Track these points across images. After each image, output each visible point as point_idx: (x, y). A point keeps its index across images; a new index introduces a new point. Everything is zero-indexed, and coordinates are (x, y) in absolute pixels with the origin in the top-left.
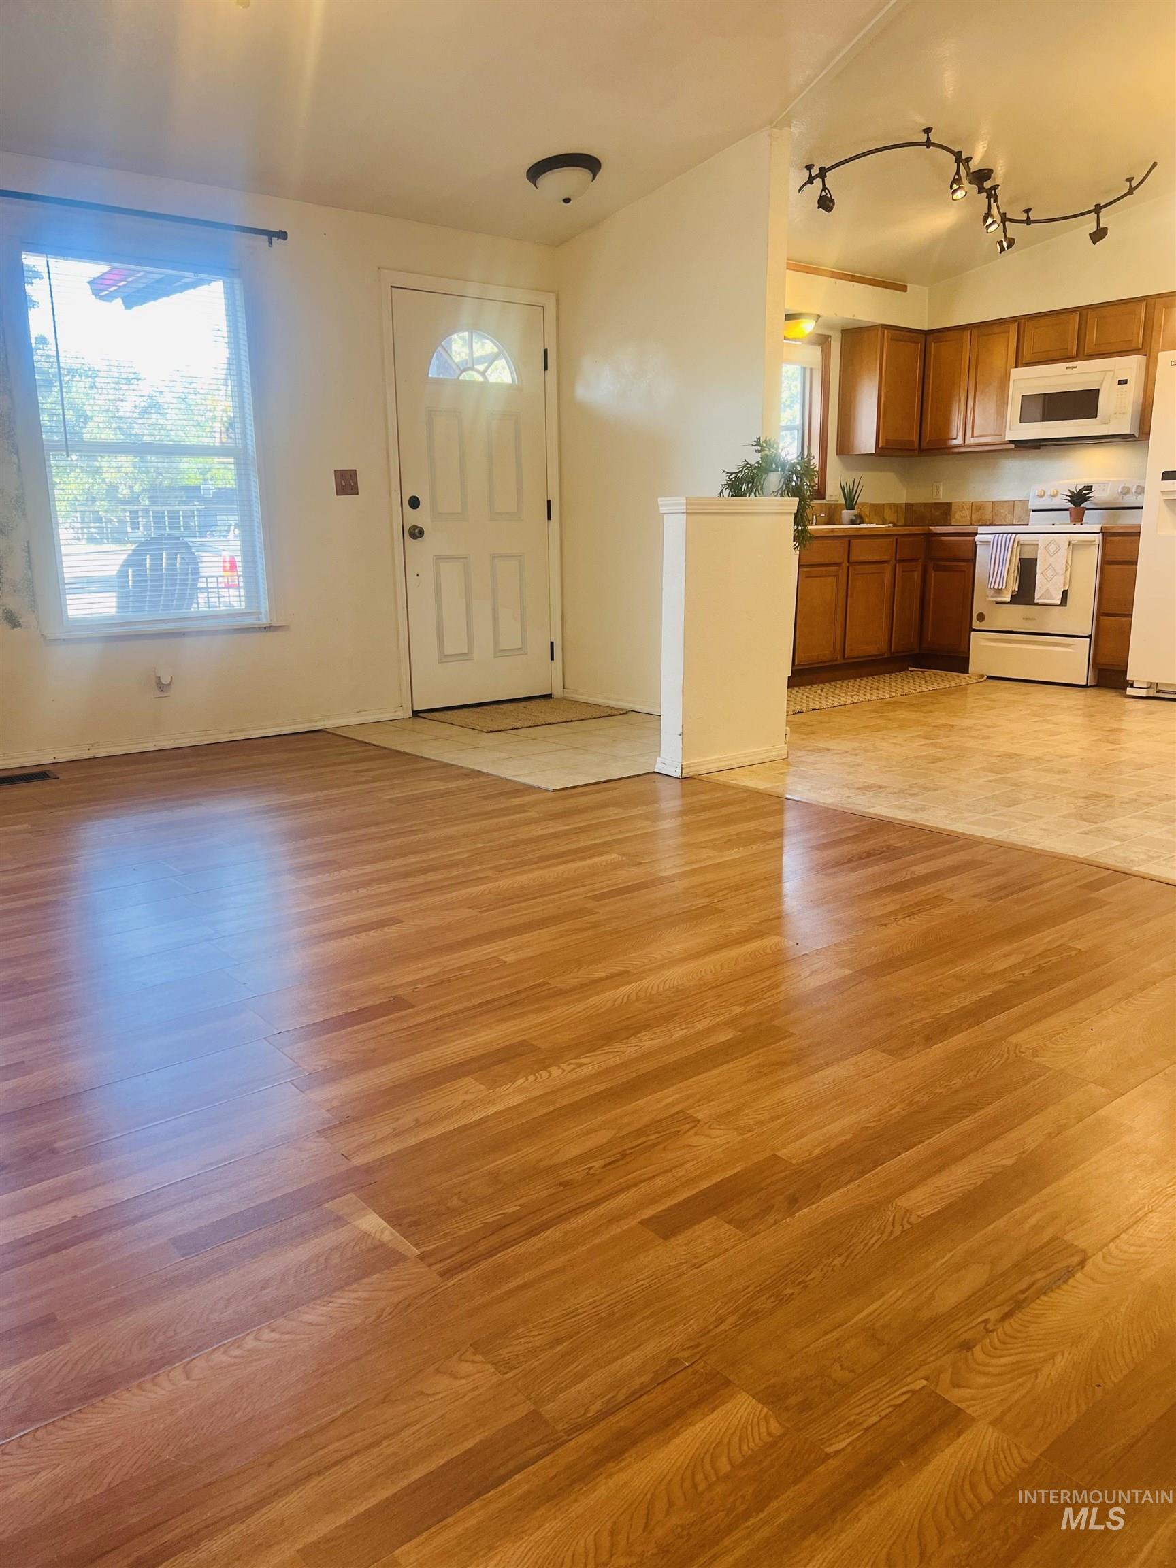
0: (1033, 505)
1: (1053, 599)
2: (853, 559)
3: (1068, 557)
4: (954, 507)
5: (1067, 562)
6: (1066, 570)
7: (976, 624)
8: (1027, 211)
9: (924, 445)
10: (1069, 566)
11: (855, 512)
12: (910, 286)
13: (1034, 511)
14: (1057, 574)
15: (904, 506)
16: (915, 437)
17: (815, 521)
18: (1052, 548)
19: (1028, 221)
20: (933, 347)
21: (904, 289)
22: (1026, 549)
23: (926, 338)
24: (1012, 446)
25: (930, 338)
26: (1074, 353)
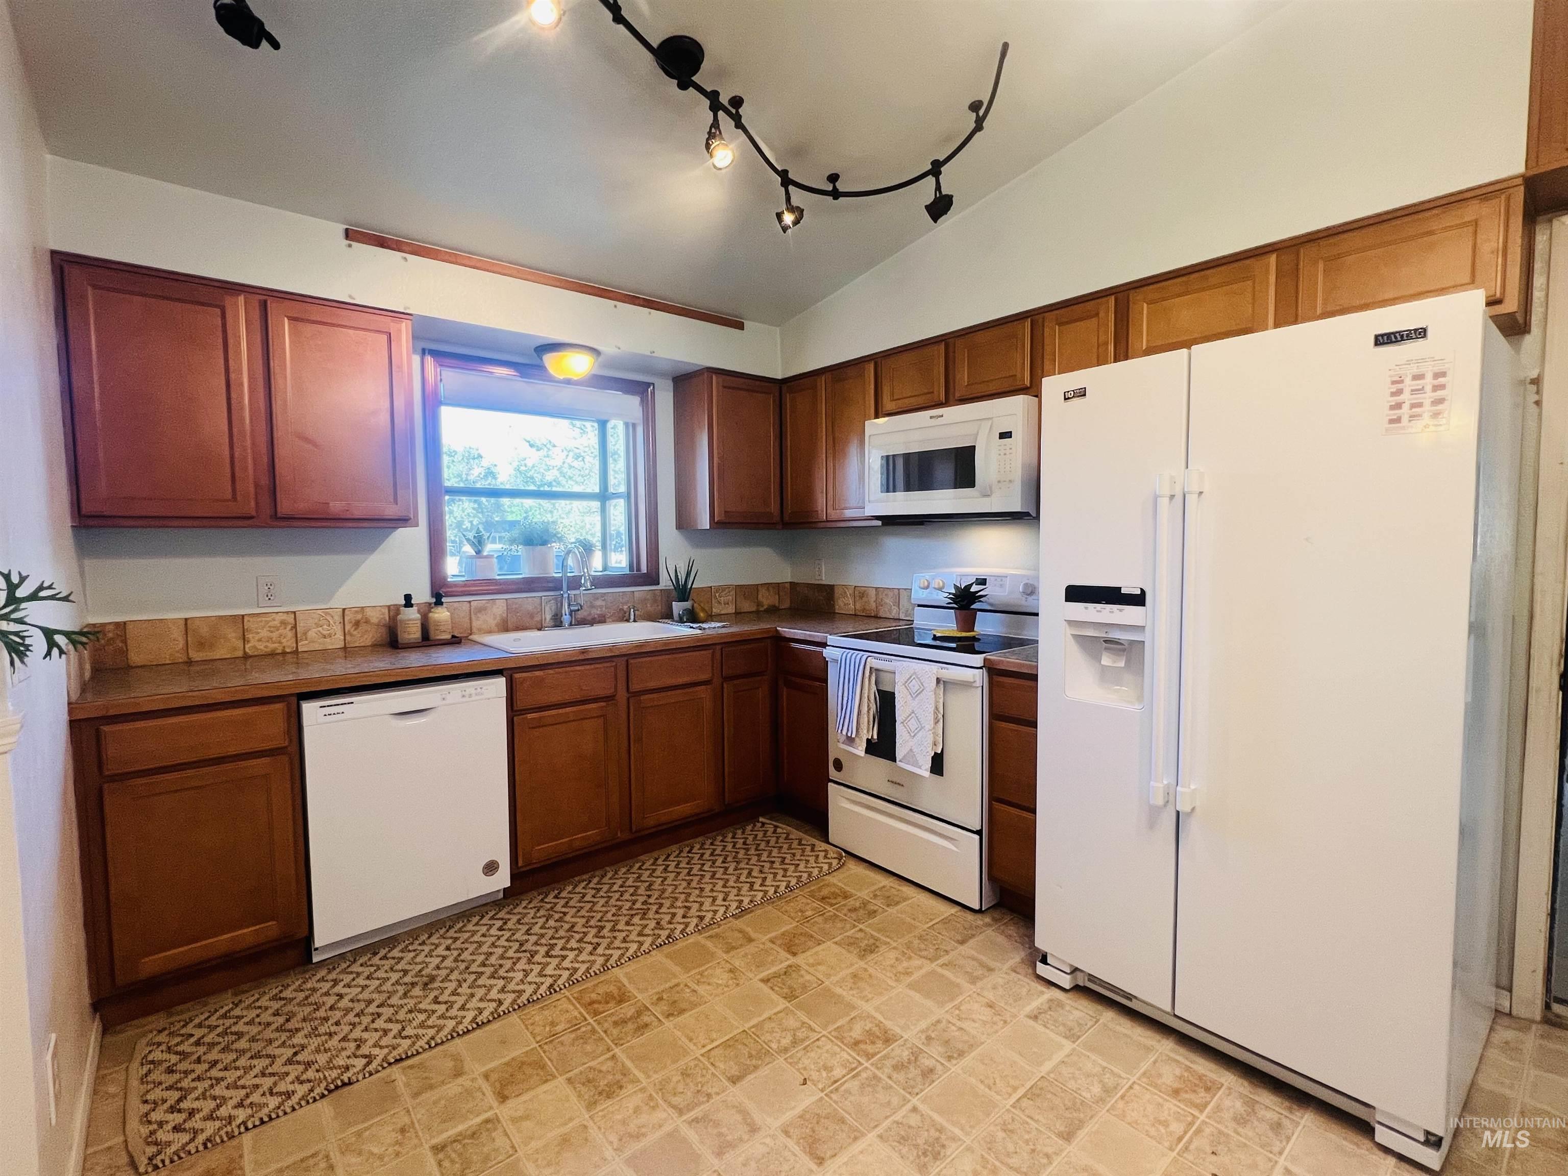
0: (920, 595)
1: (920, 767)
2: (635, 687)
3: (937, 702)
4: (838, 592)
5: (937, 708)
6: (936, 722)
7: (833, 773)
8: (833, 178)
9: (786, 518)
10: (942, 718)
11: (687, 605)
12: (747, 324)
13: (919, 606)
14: (922, 728)
15: (788, 586)
16: (774, 508)
17: (632, 617)
18: (915, 685)
19: (836, 194)
20: (788, 398)
21: (740, 326)
22: (885, 677)
23: (781, 388)
24: (879, 523)
25: (784, 388)
26: (942, 398)
